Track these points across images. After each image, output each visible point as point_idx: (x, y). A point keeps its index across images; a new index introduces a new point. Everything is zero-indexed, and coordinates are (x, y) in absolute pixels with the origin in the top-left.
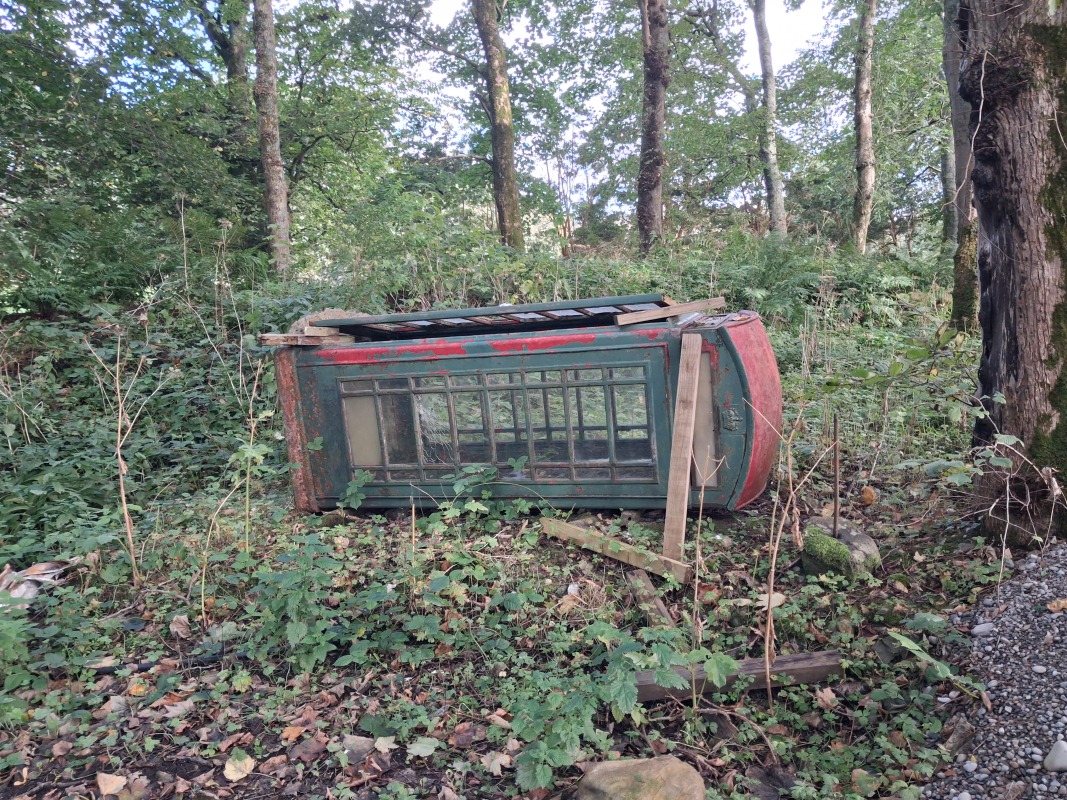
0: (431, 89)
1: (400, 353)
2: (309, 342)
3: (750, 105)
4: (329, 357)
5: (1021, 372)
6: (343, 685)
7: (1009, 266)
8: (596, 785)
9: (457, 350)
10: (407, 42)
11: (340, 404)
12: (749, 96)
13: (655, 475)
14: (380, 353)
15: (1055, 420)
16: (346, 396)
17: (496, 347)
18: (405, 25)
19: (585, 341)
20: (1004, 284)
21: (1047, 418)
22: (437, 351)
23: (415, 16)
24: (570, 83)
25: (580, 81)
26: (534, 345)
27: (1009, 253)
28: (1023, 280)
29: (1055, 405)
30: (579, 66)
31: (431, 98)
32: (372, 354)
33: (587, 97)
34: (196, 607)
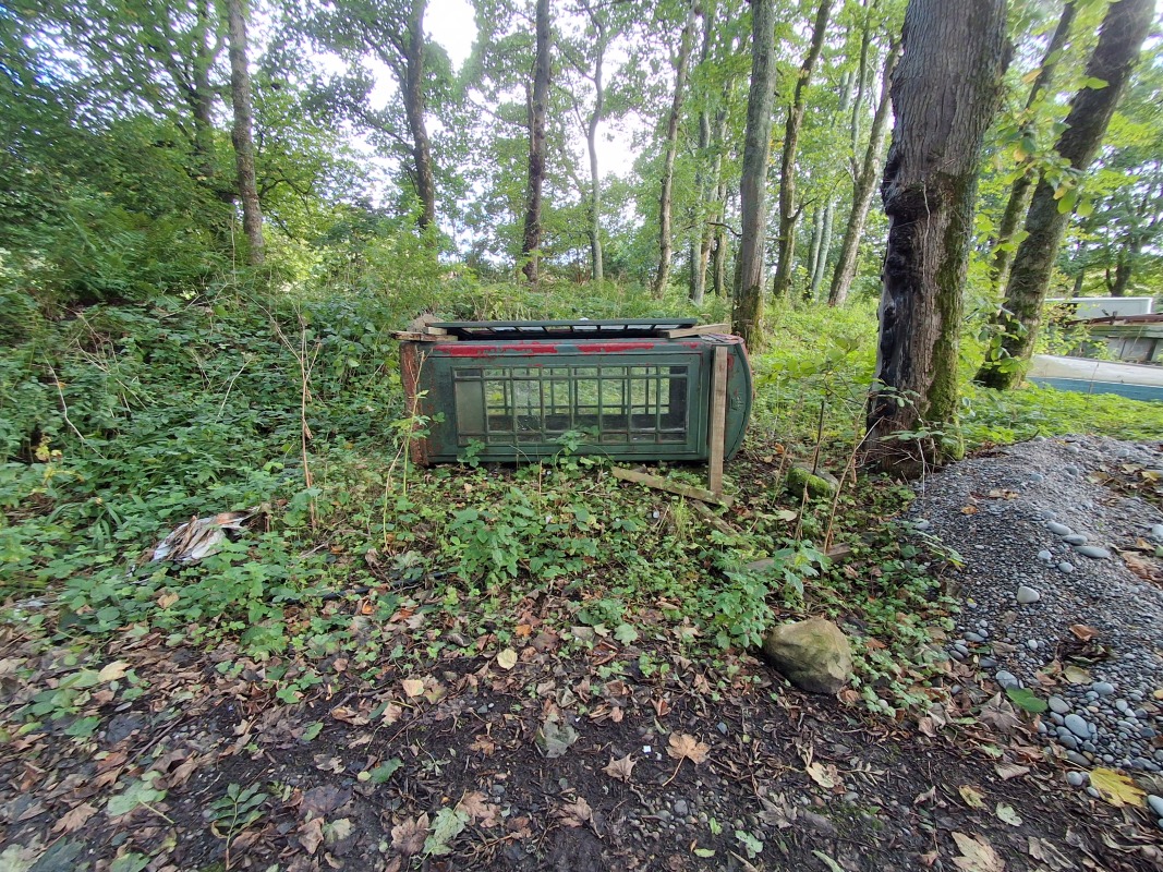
0: (363, 157)
1: (505, 349)
2: (429, 339)
3: (583, 199)
4: (445, 350)
5: (912, 379)
6: (537, 591)
7: (909, 316)
8: (789, 641)
9: (551, 350)
10: (350, 117)
11: (453, 386)
12: (583, 194)
13: (684, 438)
14: (489, 349)
15: (928, 406)
16: (458, 380)
17: (581, 349)
18: (350, 104)
19: (647, 348)
20: (903, 327)
21: (925, 404)
22: (535, 350)
23: (359, 100)
24: (465, 167)
25: (471, 167)
26: (609, 349)
27: (910, 309)
28: (919, 325)
29: (929, 397)
30: (470, 156)
31: (362, 164)
32: (482, 349)
33: (475, 179)
34: (381, 541)
